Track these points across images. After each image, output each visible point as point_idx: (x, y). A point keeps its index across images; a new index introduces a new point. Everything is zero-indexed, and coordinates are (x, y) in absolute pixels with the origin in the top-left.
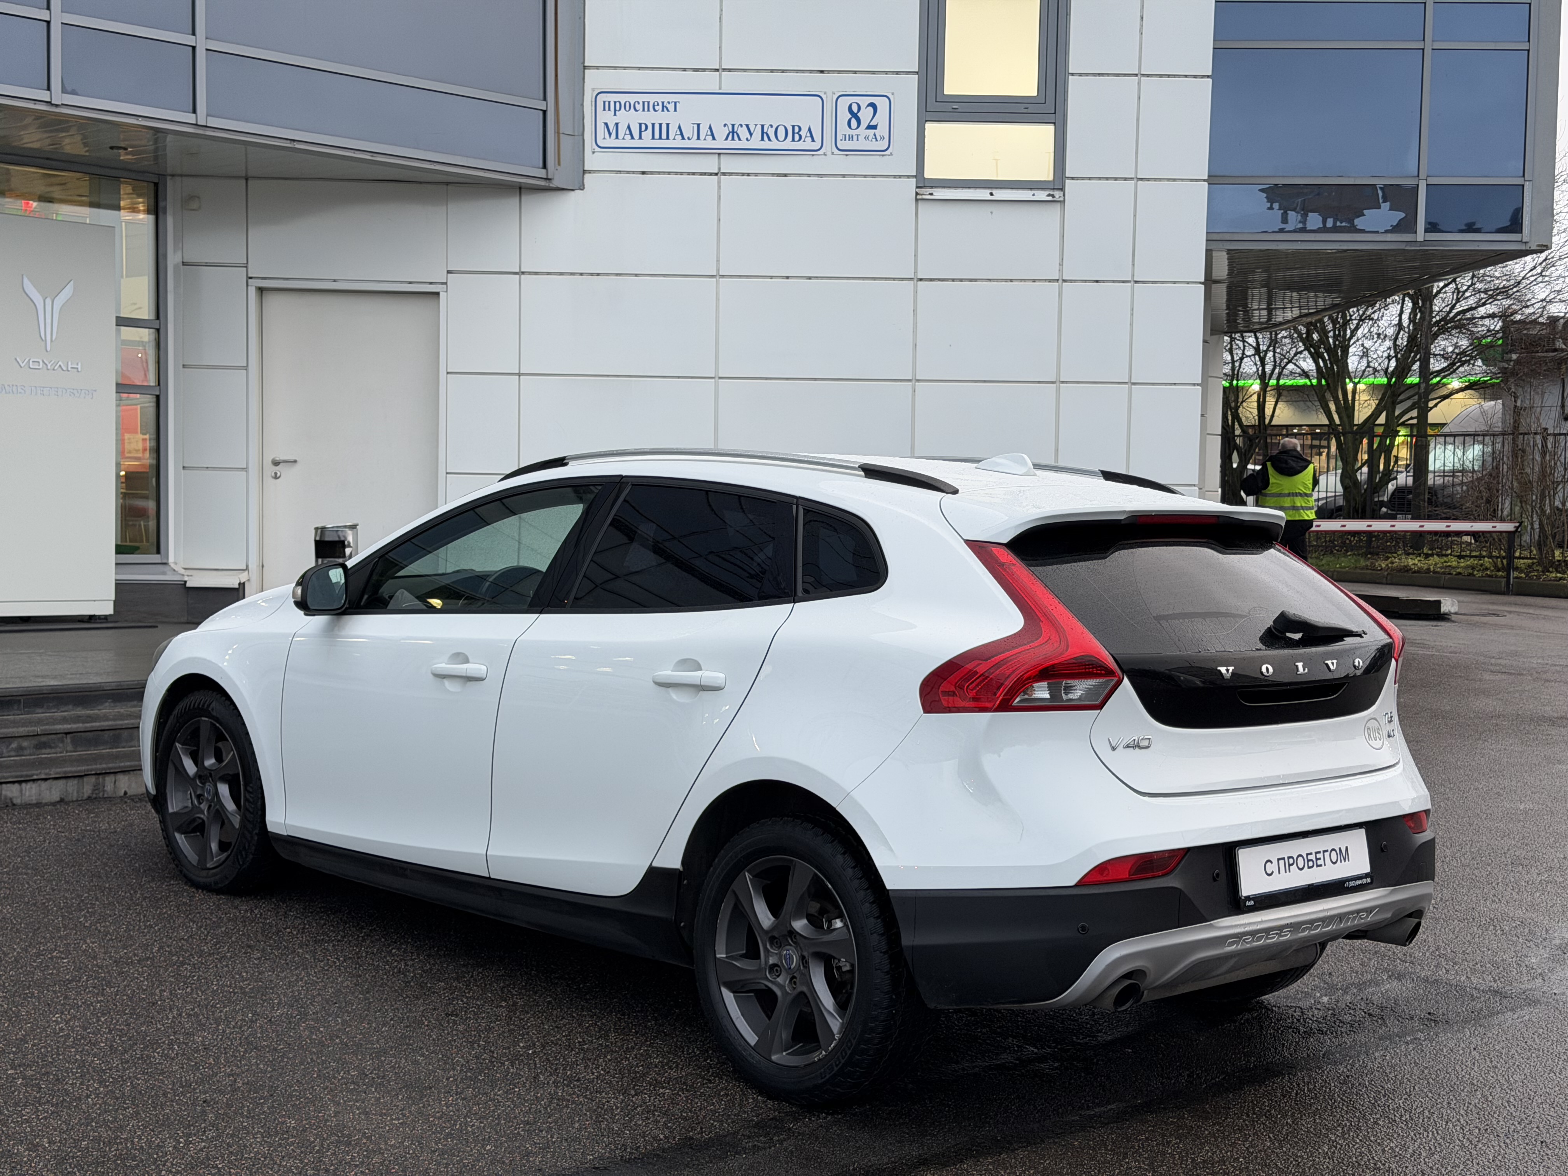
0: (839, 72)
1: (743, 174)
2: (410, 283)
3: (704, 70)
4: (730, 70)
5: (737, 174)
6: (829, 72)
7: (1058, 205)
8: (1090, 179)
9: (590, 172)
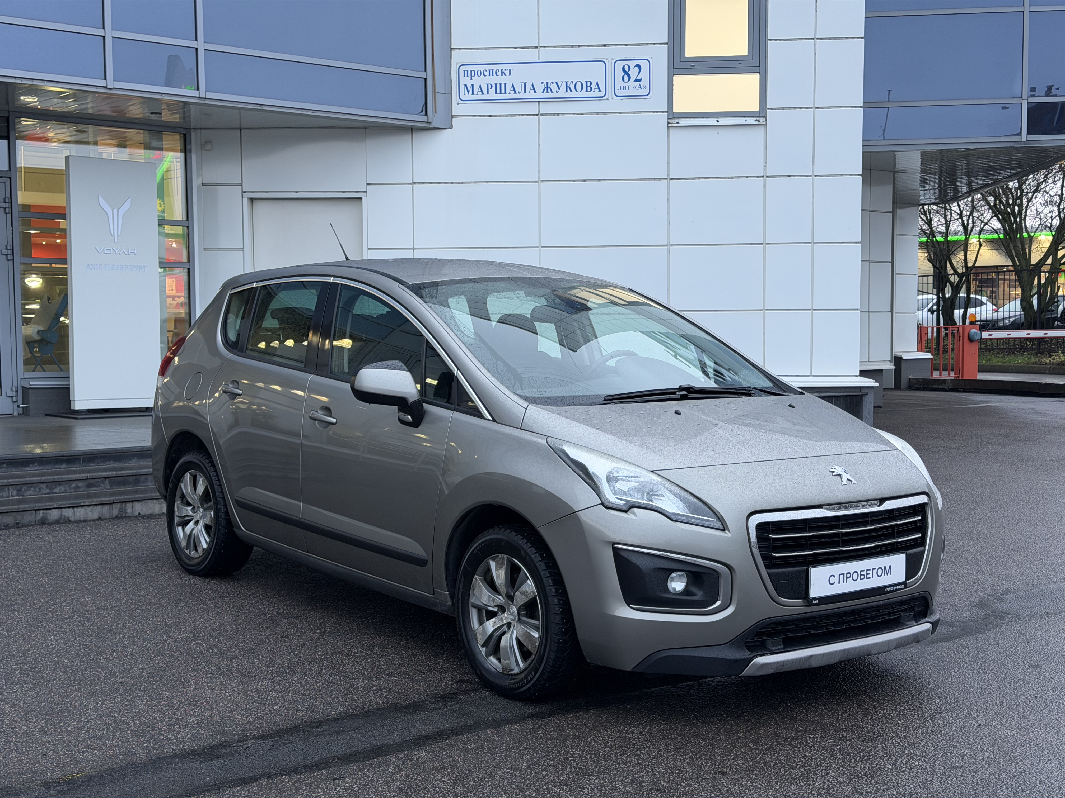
0: (616, 45)
1: (555, 114)
2: (344, 192)
3: (528, 48)
4: (545, 47)
5: (551, 114)
6: (609, 45)
7: (762, 127)
8: (783, 108)
9: (456, 116)
